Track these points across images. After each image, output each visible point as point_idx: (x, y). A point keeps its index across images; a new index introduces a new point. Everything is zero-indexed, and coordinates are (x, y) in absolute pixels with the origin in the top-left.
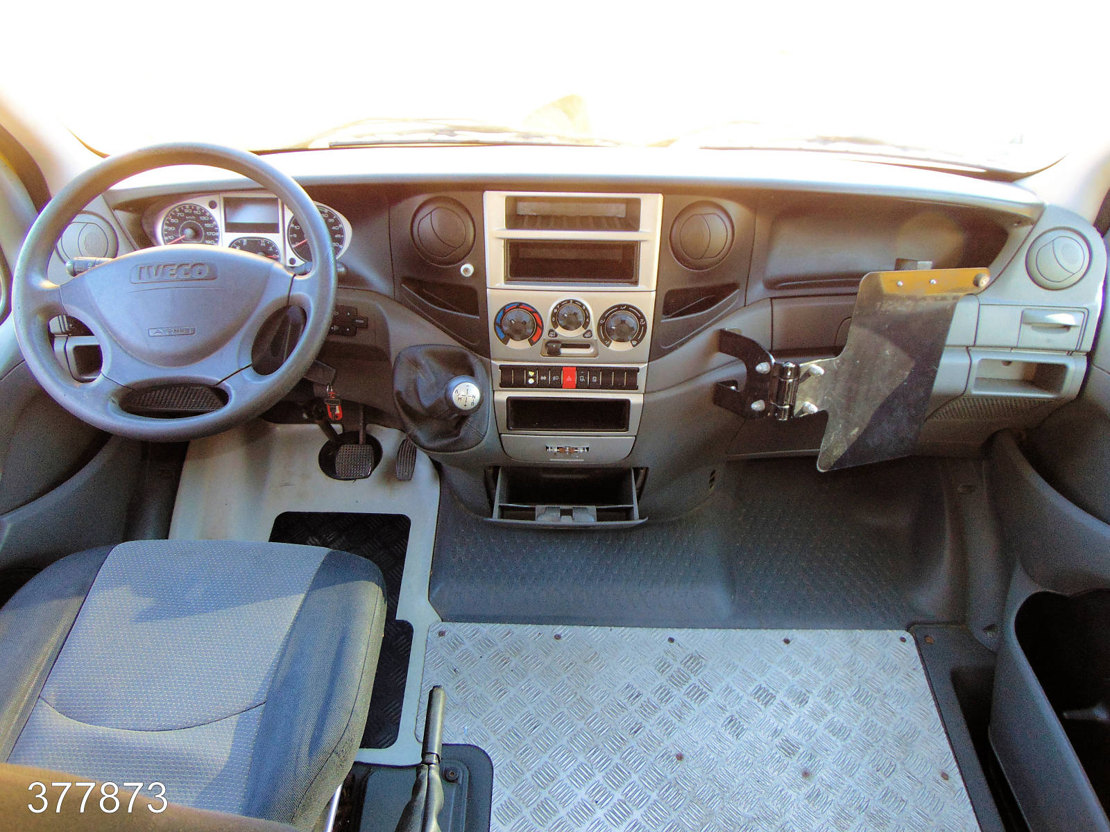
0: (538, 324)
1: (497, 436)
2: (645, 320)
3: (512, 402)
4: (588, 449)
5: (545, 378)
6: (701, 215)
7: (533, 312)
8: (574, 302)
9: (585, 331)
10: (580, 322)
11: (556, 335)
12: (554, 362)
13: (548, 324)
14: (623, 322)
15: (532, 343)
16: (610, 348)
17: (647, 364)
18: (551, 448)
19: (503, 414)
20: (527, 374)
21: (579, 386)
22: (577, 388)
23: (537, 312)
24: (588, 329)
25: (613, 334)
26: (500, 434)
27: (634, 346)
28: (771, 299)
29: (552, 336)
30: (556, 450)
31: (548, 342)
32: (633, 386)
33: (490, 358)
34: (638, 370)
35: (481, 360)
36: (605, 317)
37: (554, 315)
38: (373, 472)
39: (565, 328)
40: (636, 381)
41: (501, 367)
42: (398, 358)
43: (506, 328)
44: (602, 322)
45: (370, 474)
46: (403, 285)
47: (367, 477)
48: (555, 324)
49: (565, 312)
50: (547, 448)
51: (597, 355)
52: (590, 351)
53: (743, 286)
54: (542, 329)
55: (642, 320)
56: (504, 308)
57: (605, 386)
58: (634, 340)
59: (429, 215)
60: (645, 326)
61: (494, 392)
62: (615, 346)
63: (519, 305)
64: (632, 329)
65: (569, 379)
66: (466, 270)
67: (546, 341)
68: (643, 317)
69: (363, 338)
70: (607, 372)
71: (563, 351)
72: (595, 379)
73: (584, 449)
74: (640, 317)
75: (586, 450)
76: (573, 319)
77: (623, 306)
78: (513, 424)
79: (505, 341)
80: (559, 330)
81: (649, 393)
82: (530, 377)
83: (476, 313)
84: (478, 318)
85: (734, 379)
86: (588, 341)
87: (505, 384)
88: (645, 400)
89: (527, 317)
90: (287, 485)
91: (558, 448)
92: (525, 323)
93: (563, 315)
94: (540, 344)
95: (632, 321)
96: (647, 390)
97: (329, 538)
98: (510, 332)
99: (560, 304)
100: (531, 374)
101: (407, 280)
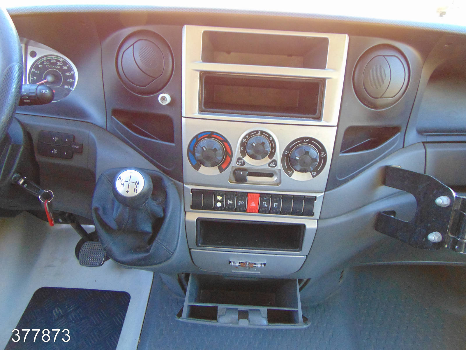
0: (228, 153)
1: (188, 250)
2: (325, 153)
3: (201, 222)
4: (265, 264)
5: (231, 202)
6: (383, 56)
7: (224, 141)
8: (262, 132)
9: (270, 160)
10: (267, 151)
11: (244, 163)
12: (241, 188)
13: (236, 153)
14: (307, 153)
15: (221, 170)
16: (293, 177)
17: (323, 194)
18: (234, 262)
19: (193, 232)
20: (216, 198)
21: (261, 211)
22: (259, 212)
23: (227, 141)
24: (273, 158)
25: (295, 165)
26: (190, 249)
27: (313, 176)
28: (424, 143)
29: (240, 164)
30: (238, 264)
31: (236, 170)
32: (310, 213)
33: (183, 182)
34: (315, 198)
35: (175, 184)
36: (290, 149)
37: (243, 144)
38: (105, 263)
39: (253, 157)
40: (313, 208)
41: (192, 191)
42: (100, 178)
43: (197, 155)
44: (286, 153)
45: (103, 263)
46: (113, 117)
47: (100, 265)
48: (244, 153)
49: (253, 142)
50: (230, 262)
51: (280, 183)
52: (275, 178)
53: (403, 130)
54: (231, 157)
55: (323, 153)
56: (197, 137)
57: (284, 212)
58: (313, 171)
59: (132, 47)
60: (325, 159)
61: (185, 213)
62: (297, 176)
63: (211, 134)
64: (315, 160)
65: (253, 204)
66: (163, 99)
67: (234, 169)
68: (324, 150)
69: (78, 161)
70: (286, 198)
71: (249, 178)
72: (276, 205)
73: (261, 264)
74: (321, 149)
75: (263, 266)
76: (261, 148)
77: (307, 138)
78: (202, 241)
79: (197, 168)
80: (247, 159)
81: (322, 219)
82: (218, 201)
83: (173, 141)
84: (174, 145)
85: (393, 209)
86: (273, 171)
87: (195, 206)
88: (319, 226)
89: (218, 145)
90: (50, 266)
91: (239, 263)
92: (215, 150)
93: (252, 144)
94: (229, 171)
95: (314, 153)
96: (322, 217)
97: (69, 310)
98: (201, 158)
99: (249, 135)
100: (219, 198)
101: (116, 112)
